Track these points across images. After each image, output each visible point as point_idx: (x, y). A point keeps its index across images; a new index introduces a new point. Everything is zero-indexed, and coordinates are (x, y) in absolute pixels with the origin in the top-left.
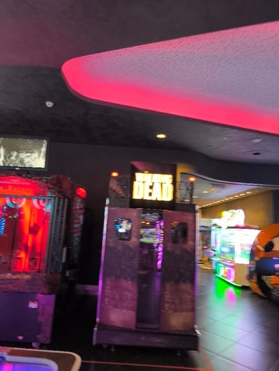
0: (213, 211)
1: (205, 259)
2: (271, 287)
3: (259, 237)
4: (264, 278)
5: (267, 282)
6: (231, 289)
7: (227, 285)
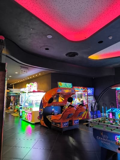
0: (21, 85)
1: (16, 110)
2: (51, 121)
3: (45, 96)
4: (47, 117)
5: (49, 119)
6: (30, 125)
7: (27, 124)
